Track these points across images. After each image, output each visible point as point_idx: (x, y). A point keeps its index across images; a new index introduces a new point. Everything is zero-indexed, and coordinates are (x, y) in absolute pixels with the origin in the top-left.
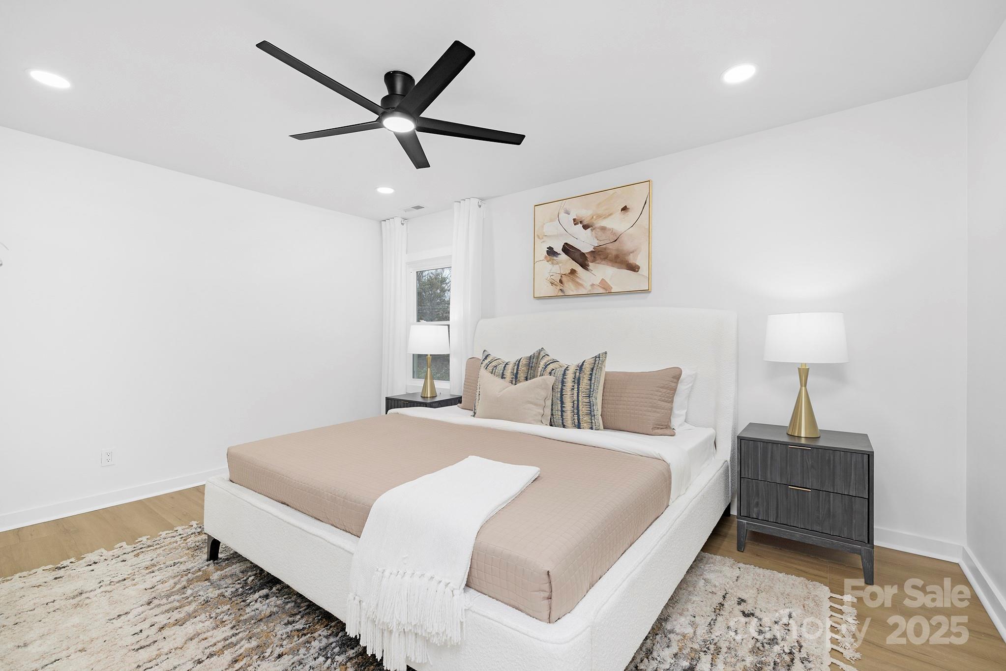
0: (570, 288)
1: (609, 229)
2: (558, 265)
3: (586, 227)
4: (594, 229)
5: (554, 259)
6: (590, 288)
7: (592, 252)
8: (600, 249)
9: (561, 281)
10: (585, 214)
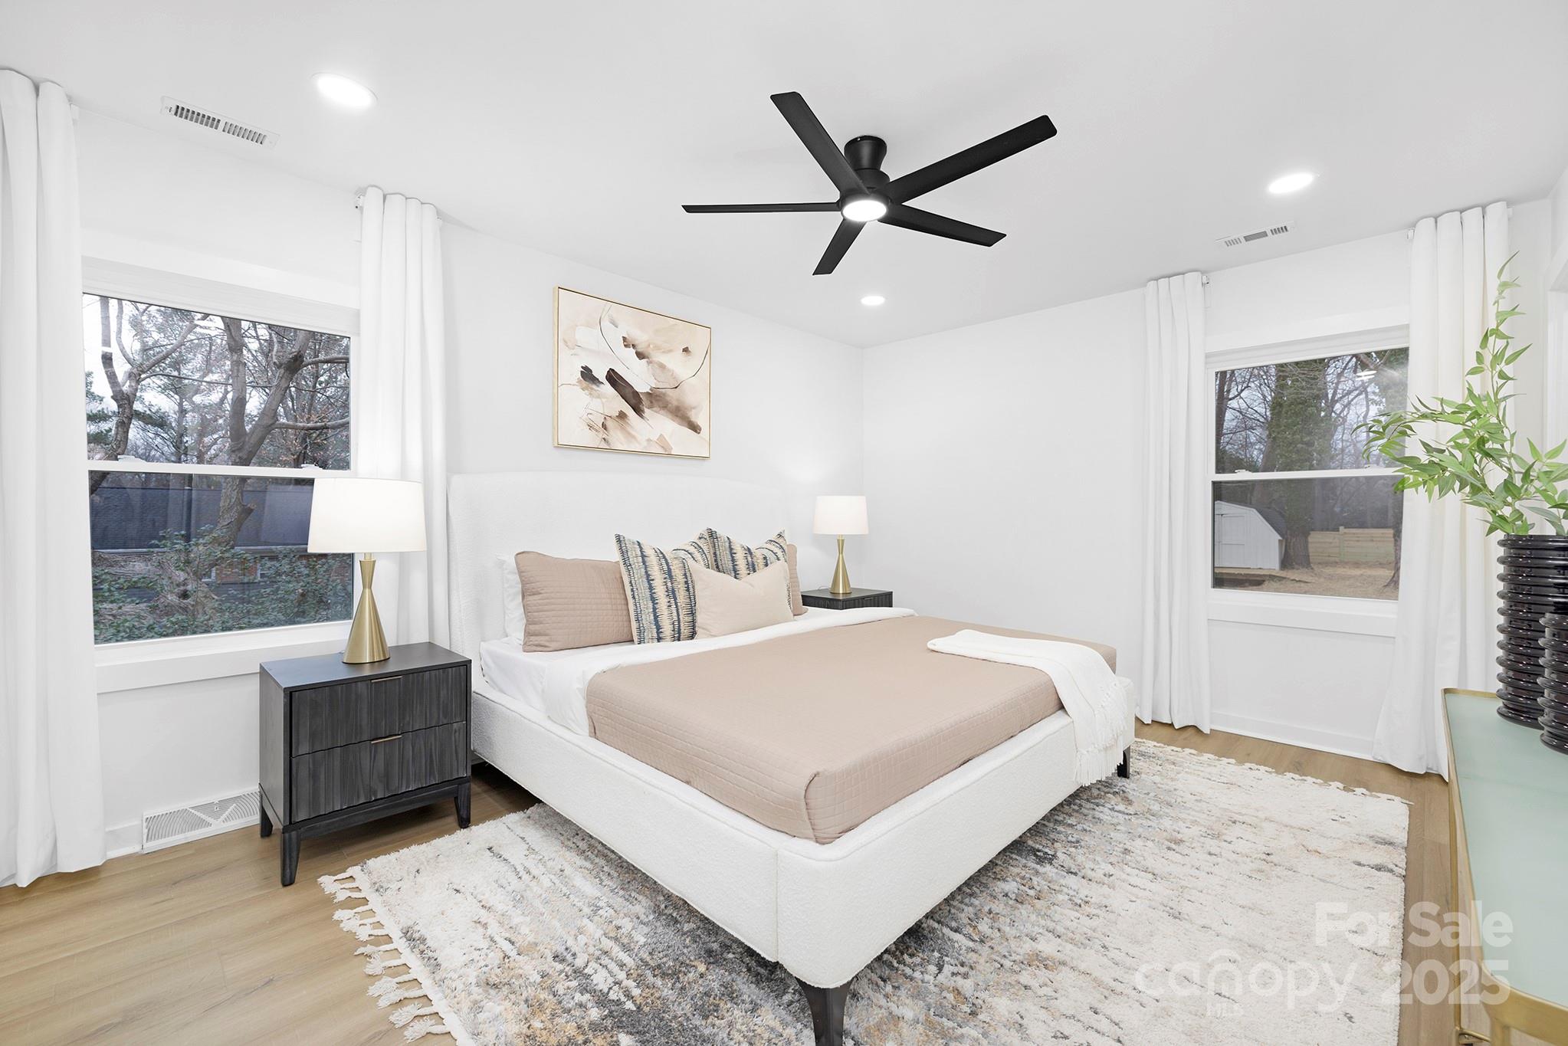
0: (618, 439)
1: (669, 370)
2: (598, 400)
3: (640, 355)
4: (651, 362)
5: (592, 389)
6: (645, 444)
7: (648, 393)
8: (658, 394)
9: (604, 426)
10: (641, 338)
